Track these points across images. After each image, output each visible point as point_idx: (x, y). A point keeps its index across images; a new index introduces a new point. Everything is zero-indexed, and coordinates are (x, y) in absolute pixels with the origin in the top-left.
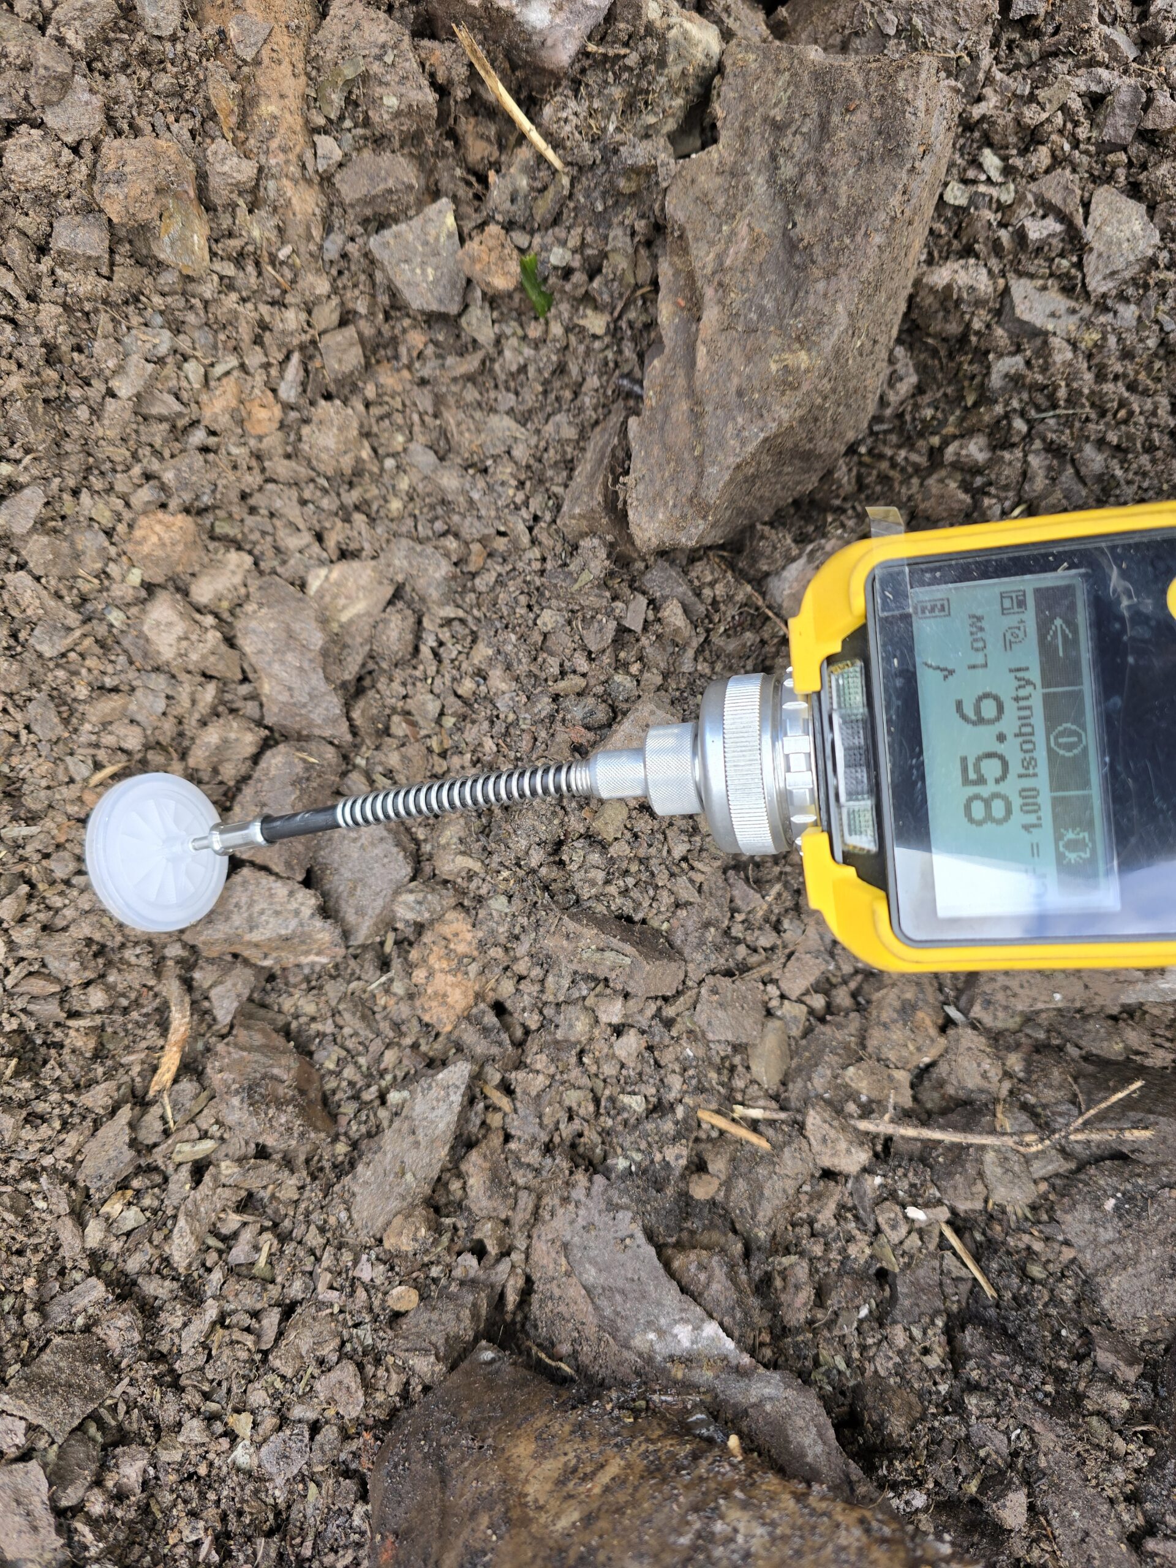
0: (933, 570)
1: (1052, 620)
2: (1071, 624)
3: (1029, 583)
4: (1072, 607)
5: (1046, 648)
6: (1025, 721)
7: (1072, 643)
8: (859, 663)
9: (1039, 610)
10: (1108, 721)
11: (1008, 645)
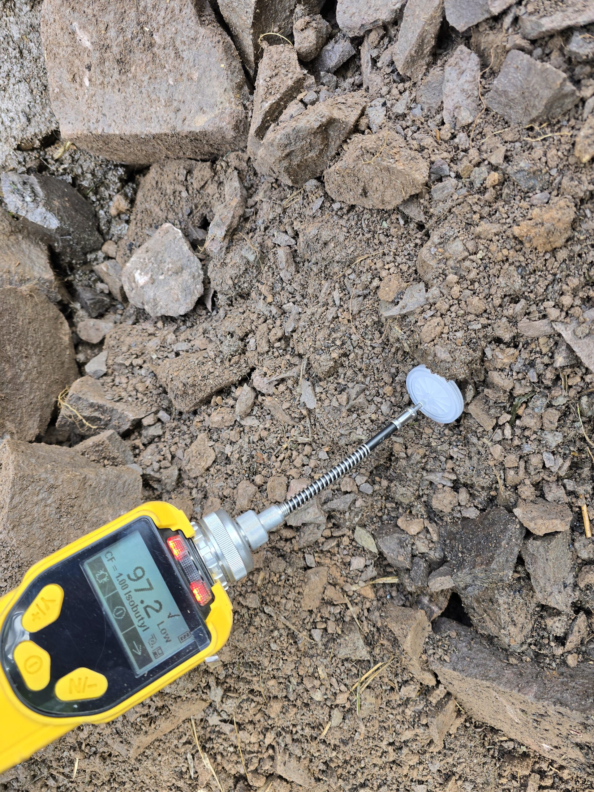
0: (190, 651)
1: (142, 653)
2: (135, 655)
3: (156, 662)
4: (137, 661)
5: (140, 642)
7: (132, 648)
9: (148, 655)
10: (109, 626)
11: (153, 636)
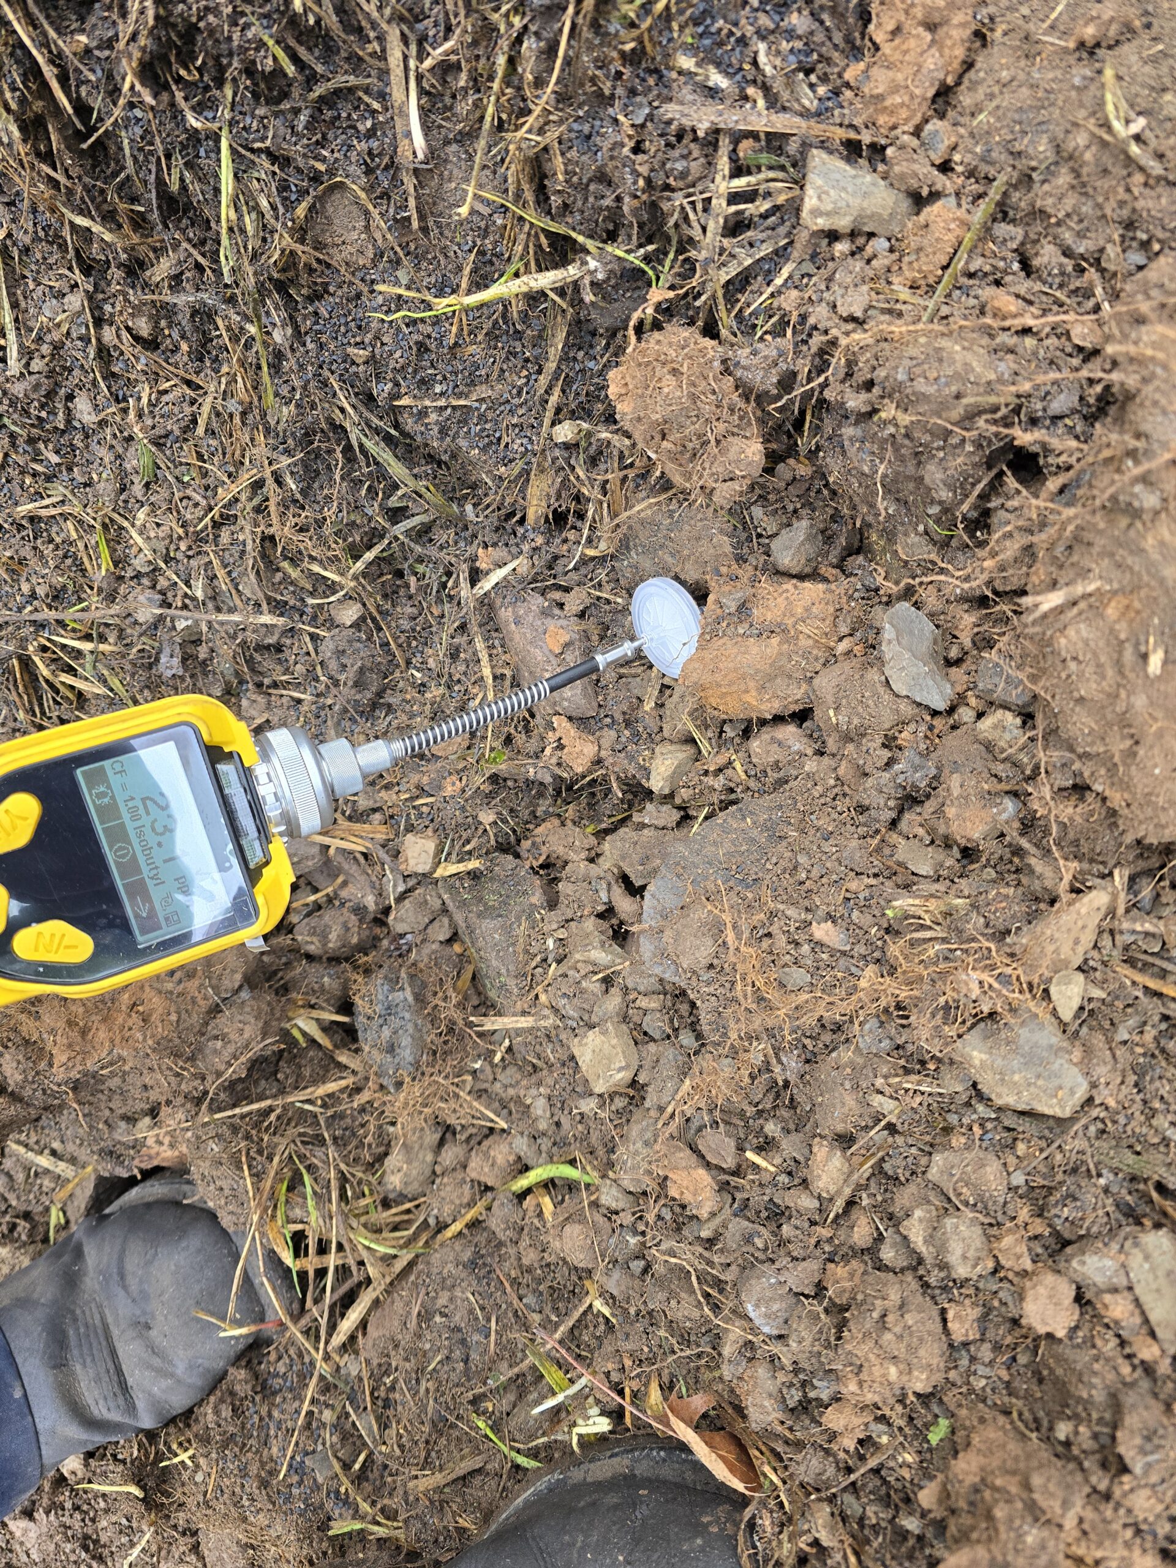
6: (149, 857)
8: (252, 866)
